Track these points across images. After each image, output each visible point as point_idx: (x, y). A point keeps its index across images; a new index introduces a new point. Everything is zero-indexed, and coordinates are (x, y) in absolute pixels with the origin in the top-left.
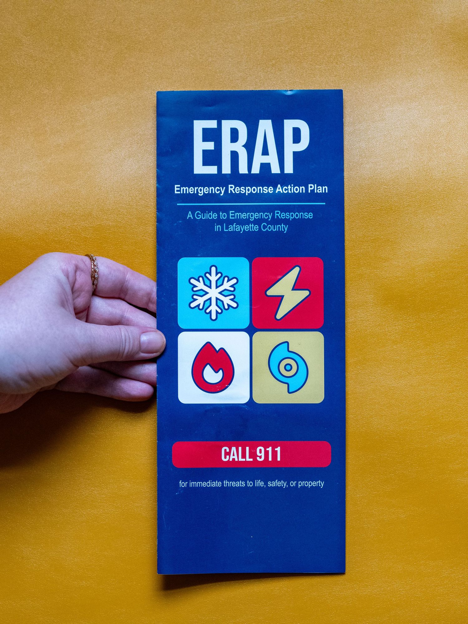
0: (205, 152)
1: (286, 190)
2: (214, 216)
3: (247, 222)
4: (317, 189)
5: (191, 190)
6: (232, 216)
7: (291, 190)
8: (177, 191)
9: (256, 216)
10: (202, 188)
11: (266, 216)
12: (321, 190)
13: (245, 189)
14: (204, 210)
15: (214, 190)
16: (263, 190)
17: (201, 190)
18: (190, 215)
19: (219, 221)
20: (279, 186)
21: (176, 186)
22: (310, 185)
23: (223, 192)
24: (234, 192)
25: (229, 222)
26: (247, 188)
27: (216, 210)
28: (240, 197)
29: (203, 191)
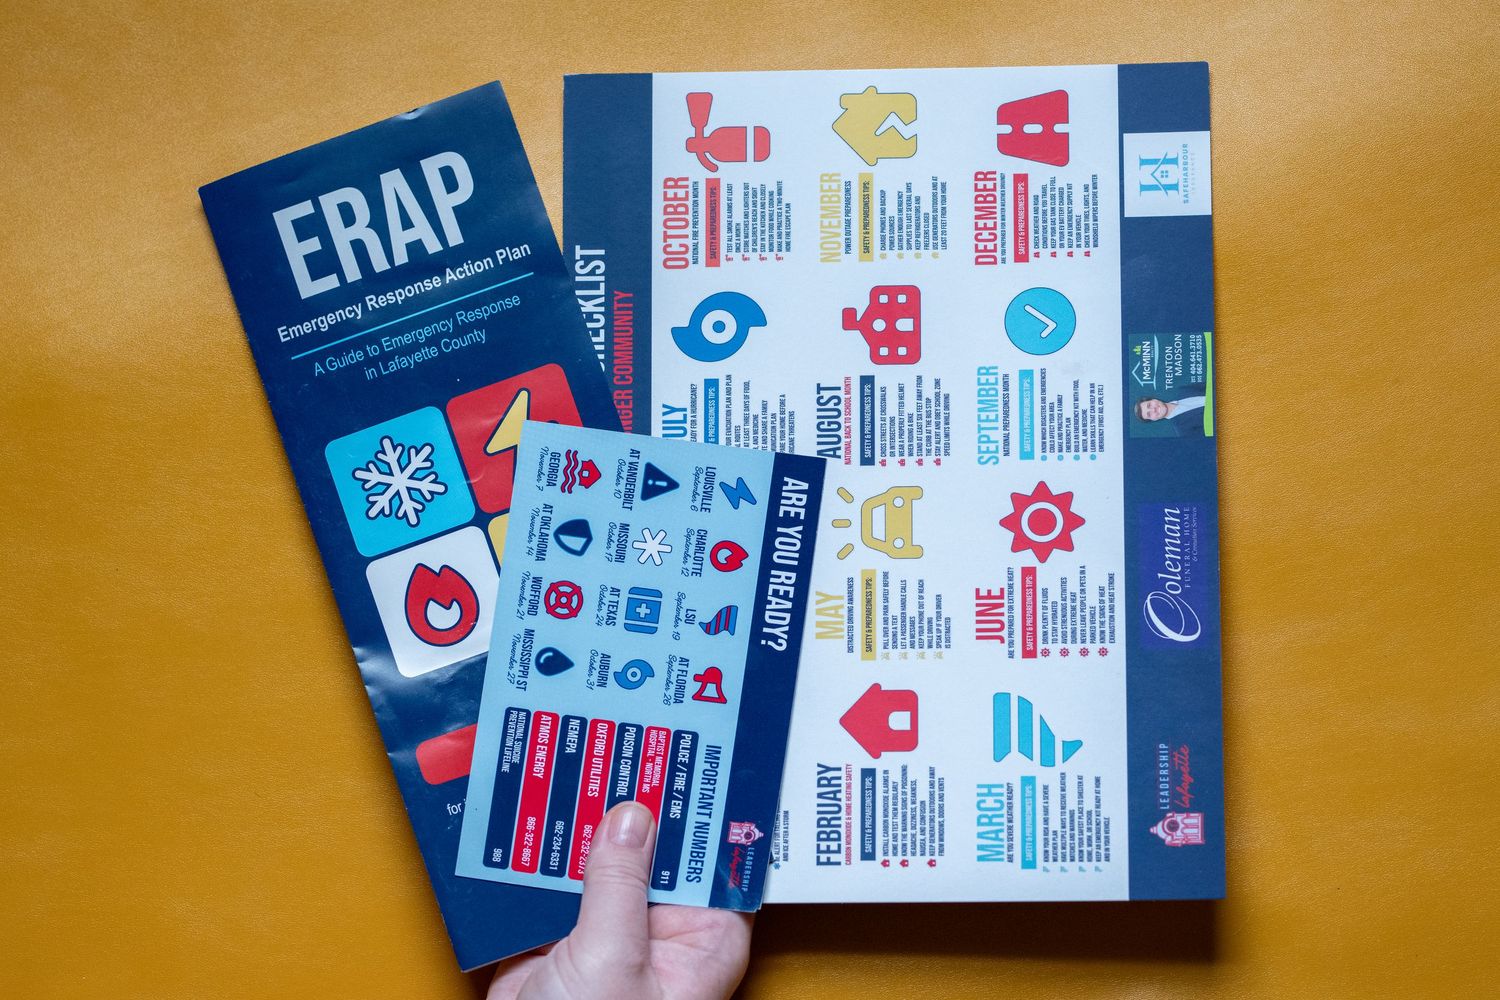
0: (307, 258)
1: (461, 273)
2: (358, 356)
3: (415, 347)
4: (512, 254)
5: (307, 328)
6: (388, 347)
7: (470, 272)
8: (285, 337)
9: (427, 332)
10: (324, 318)
11: (443, 326)
12: (519, 253)
13: (395, 295)
14: (338, 352)
15: (345, 314)
16: (424, 287)
17: (322, 322)
18: (318, 369)
19: (371, 362)
20: (448, 270)
21: (279, 330)
22: (498, 252)
23: (359, 312)
24: (377, 307)
25: (386, 357)
26: (397, 292)
27: (358, 345)
28: (392, 311)
29: (326, 322)
